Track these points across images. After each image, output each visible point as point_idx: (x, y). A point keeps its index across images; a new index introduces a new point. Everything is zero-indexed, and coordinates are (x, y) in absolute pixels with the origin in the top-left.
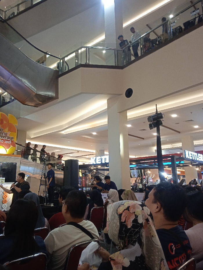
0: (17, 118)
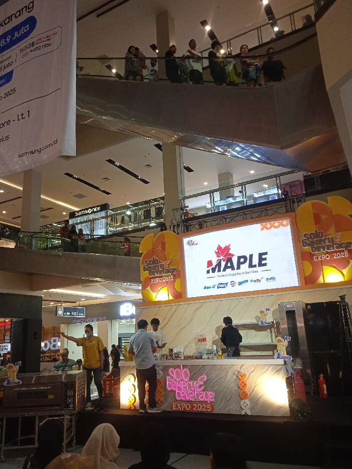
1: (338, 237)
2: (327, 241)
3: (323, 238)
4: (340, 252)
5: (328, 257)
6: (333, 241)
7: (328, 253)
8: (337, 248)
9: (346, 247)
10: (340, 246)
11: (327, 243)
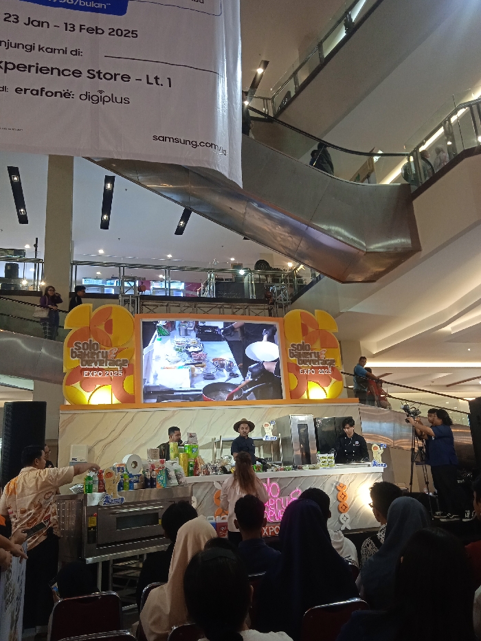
0: (335, 316)
1: (323, 353)
2: (313, 355)
3: (310, 351)
4: (324, 368)
5: (313, 372)
6: (319, 357)
7: (313, 368)
8: (321, 363)
9: (330, 364)
10: (325, 362)
11: (313, 358)
